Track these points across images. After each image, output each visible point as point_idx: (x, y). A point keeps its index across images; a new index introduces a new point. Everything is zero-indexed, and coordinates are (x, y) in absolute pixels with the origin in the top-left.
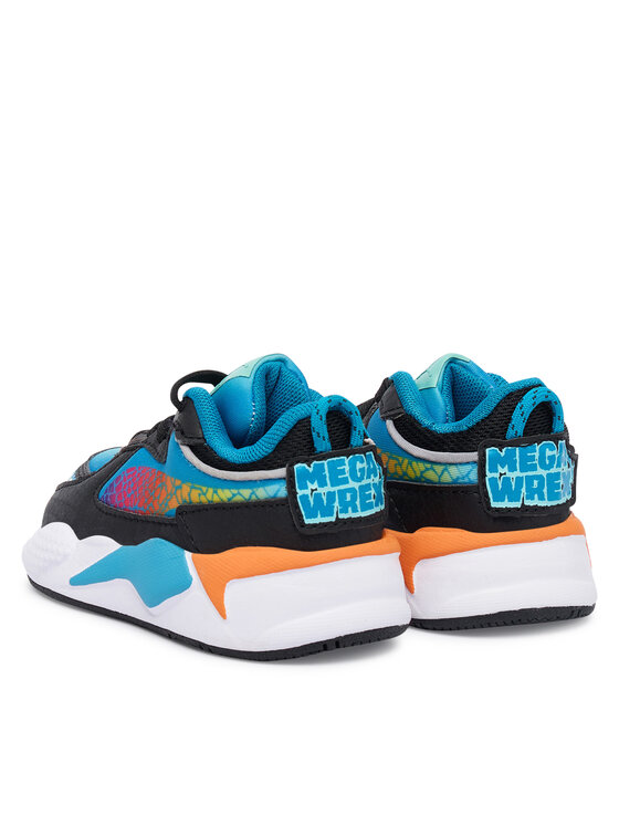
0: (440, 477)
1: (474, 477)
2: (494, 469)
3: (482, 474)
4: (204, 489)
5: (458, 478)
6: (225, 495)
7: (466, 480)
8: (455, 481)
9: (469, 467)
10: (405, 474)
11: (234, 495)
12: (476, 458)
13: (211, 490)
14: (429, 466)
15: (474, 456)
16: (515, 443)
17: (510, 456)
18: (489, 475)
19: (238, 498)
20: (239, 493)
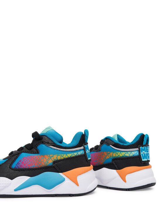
0: (129, 155)
1: (138, 154)
2: (142, 152)
3: (140, 153)
4: (63, 155)
5: (134, 154)
6: (69, 155)
7: (136, 155)
8: (133, 155)
9: (137, 152)
10: (119, 156)
11: (72, 155)
12: (138, 150)
13: (65, 155)
14: (126, 152)
15: (137, 149)
16: (145, 146)
17: (145, 148)
18: (141, 153)
19: (73, 156)
20: (74, 154)
